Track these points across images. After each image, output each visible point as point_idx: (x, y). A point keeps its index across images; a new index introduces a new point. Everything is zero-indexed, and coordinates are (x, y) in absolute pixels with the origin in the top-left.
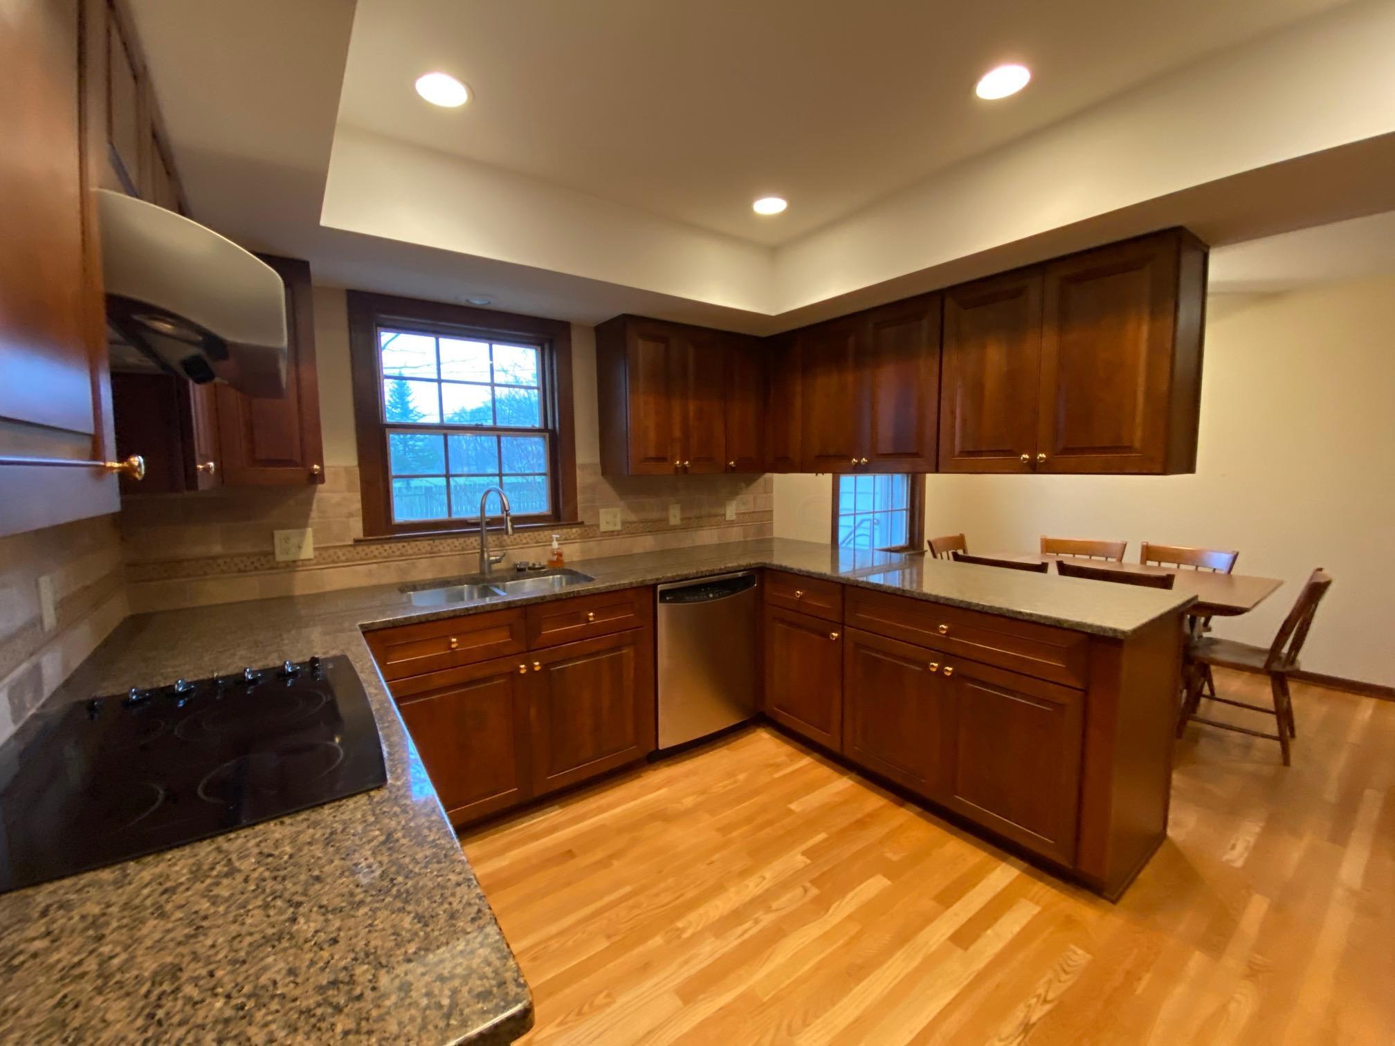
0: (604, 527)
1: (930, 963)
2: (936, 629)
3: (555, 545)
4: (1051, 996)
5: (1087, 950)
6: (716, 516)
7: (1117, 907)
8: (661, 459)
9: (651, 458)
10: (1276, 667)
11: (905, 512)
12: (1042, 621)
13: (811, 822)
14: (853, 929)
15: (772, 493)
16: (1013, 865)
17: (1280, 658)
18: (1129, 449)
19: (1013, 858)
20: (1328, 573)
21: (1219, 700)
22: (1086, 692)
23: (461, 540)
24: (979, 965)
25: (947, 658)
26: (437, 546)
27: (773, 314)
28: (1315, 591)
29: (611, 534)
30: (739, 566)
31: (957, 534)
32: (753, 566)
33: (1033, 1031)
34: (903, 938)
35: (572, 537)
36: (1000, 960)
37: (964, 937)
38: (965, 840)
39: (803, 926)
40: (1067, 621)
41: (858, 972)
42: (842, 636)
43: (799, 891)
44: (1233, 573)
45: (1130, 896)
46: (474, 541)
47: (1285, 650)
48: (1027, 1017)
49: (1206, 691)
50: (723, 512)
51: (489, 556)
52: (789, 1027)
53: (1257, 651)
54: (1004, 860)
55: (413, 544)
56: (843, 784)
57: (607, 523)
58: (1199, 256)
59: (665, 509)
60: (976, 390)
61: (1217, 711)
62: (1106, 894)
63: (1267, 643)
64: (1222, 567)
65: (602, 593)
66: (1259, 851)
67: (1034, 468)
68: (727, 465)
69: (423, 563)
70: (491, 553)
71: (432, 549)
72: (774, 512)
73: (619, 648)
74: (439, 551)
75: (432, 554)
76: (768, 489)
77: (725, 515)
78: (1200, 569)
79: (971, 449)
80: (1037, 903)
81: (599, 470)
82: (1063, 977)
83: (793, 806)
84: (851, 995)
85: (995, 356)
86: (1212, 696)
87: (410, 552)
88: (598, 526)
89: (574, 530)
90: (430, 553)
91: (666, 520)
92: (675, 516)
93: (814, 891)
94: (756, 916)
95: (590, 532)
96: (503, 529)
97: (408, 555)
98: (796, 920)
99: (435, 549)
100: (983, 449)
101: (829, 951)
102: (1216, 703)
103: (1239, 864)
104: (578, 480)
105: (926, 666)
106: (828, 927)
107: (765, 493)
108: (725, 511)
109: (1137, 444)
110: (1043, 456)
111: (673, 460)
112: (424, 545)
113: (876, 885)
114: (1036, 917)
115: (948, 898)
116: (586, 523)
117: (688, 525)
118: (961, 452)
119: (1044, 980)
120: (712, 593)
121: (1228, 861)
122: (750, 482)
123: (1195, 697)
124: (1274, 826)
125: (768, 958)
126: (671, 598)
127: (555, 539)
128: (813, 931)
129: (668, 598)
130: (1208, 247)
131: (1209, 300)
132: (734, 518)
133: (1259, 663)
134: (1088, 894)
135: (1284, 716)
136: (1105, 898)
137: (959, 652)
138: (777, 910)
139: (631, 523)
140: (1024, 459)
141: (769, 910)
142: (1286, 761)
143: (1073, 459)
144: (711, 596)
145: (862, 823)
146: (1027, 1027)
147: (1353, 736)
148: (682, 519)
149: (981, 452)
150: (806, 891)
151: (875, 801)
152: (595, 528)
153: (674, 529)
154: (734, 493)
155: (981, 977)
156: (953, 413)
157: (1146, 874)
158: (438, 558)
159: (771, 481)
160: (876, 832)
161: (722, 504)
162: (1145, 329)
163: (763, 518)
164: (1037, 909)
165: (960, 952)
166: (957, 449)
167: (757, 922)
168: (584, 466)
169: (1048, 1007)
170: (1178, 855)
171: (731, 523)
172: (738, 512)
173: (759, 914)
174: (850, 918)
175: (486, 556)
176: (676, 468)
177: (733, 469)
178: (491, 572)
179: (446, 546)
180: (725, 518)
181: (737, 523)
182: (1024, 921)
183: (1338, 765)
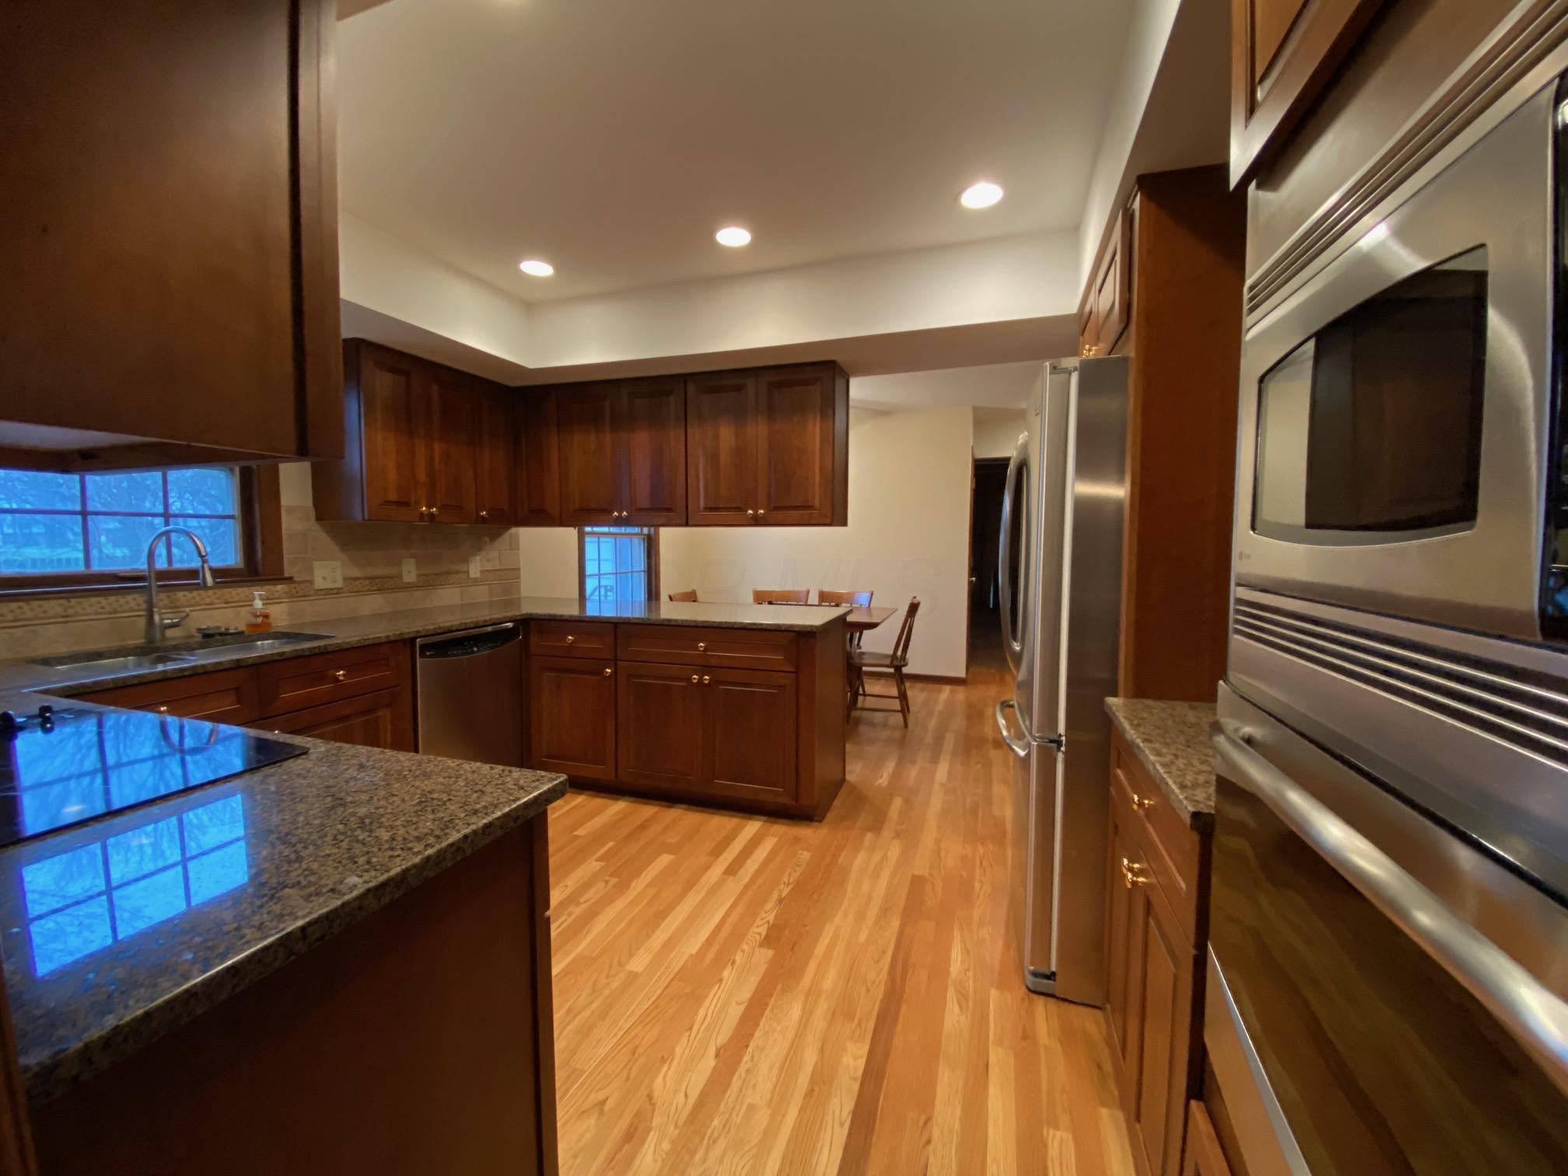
0: (319, 583)
1: (713, 891)
2: (696, 648)
3: (258, 604)
4: (791, 880)
5: (808, 851)
6: (457, 572)
7: (823, 824)
8: (402, 504)
9: (394, 502)
10: (896, 663)
11: (643, 573)
12: (769, 628)
13: (598, 839)
14: (652, 892)
15: (518, 549)
16: (756, 820)
17: (897, 658)
18: (812, 507)
19: (756, 817)
20: (918, 599)
21: (869, 695)
22: (796, 672)
23: (112, 599)
24: (746, 880)
25: (706, 668)
26: (72, 607)
27: (531, 367)
28: (913, 608)
29: (329, 592)
30: (505, 617)
31: (689, 590)
32: (518, 618)
33: (784, 902)
34: (690, 884)
35: (277, 595)
36: (757, 874)
37: (732, 870)
38: (723, 815)
39: (611, 903)
40: (784, 625)
41: (660, 916)
42: (615, 672)
43: (601, 884)
44: (871, 606)
45: (830, 817)
46: (136, 601)
47: (899, 653)
48: (780, 895)
49: (861, 691)
50: (466, 569)
51: (162, 619)
52: (619, 962)
53: (886, 656)
54: (751, 819)
55: (35, 604)
56: (620, 806)
57: (324, 578)
58: (844, 381)
59: (399, 564)
60: (713, 458)
61: (870, 702)
62: (815, 818)
63: (891, 652)
64: (865, 603)
65: (353, 648)
66: (896, 776)
67: (757, 522)
68: (478, 515)
69: (53, 630)
70: (164, 616)
71: (65, 611)
72: (521, 571)
73: (373, 710)
74: (76, 614)
75: (65, 618)
76: (514, 546)
77: (468, 572)
78: (853, 605)
79: (713, 506)
80: (776, 836)
81: (312, 514)
82: (797, 869)
83: (577, 833)
84: (661, 927)
85: (726, 434)
86: (865, 695)
87: (29, 615)
88: (311, 582)
89: (279, 587)
90: (64, 617)
91: (400, 576)
92: (410, 572)
93: (614, 881)
94: (569, 910)
95: (301, 589)
96: (198, 584)
97: (24, 620)
98: (606, 901)
99: (70, 611)
100: (721, 506)
101: (637, 910)
102: (868, 698)
103: (885, 784)
104: (284, 526)
105: (690, 679)
106: (630, 899)
107: (511, 549)
108: (468, 568)
109: (817, 503)
110: (762, 511)
111: (418, 504)
112: (54, 607)
113: (665, 859)
114: (776, 844)
115: (717, 852)
116: (296, 579)
117: (428, 582)
118: (705, 508)
119: (787, 874)
120: (477, 646)
121: (880, 784)
122: (495, 536)
123: (856, 695)
124: (901, 761)
125: (588, 931)
126: (432, 653)
127: (257, 597)
128: (620, 904)
129: (428, 653)
130: (849, 376)
131: (851, 411)
132: (478, 575)
133: (888, 662)
134: (806, 822)
135: (903, 697)
136: (816, 821)
137: (713, 662)
138: (585, 902)
139: (356, 579)
140: (750, 514)
141: (578, 904)
142: (906, 725)
143: (781, 515)
144: (475, 649)
145: (644, 826)
146: (780, 901)
147: (939, 707)
148: (418, 576)
149: (719, 508)
150: (607, 882)
151: (648, 810)
152: (308, 584)
153: (409, 587)
154: (478, 549)
155: (747, 887)
156: (697, 476)
157: (837, 802)
158: (73, 624)
159: (517, 537)
160: (653, 830)
161: (466, 560)
162: (818, 428)
163: (509, 577)
164: (775, 840)
165: (731, 878)
166: (702, 506)
167: (570, 915)
168: (291, 510)
169: (790, 887)
170: (853, 788)
171: (476, 582)
172: (483, 569)
173: (571, 909)
174: (649, 886)
175: (157, 618)
176: (422, 514)
177: (484, 520)
178: (164, 638)
179: (89, 606)
180: (468, 576)
181: (482, 581)
182: (769, 849)
183: (932, 724)
